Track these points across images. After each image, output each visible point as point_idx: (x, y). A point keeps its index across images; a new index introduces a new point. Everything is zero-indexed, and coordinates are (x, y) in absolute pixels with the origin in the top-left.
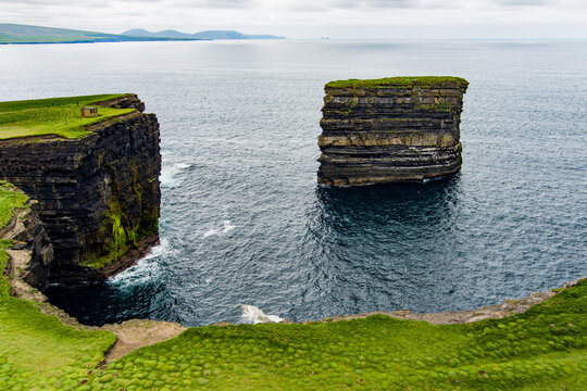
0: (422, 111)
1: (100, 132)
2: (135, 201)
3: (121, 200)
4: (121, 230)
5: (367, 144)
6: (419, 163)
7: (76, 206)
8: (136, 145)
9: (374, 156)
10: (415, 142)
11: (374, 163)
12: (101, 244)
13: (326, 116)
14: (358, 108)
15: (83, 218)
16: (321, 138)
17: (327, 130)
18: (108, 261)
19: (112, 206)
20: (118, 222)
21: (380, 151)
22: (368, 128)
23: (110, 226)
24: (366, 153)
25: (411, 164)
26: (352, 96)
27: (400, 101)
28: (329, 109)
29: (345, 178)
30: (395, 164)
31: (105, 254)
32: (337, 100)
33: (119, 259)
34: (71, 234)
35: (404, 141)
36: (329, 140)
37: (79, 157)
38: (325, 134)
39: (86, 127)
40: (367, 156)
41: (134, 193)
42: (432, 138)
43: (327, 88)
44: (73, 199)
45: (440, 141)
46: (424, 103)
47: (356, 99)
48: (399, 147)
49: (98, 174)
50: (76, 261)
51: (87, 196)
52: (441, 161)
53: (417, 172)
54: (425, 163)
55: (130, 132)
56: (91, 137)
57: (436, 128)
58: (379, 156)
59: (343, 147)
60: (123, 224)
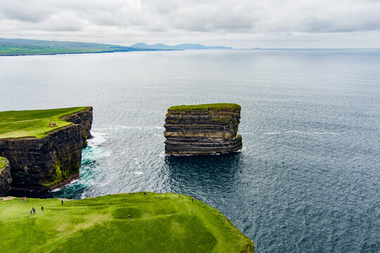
0: (214, 121)
1: (52, 135)
2: (68, 160)
3: (61, 160)
4: (60, 172)
5: (187, 136)
6: (214, 146)
7: (40, 162)
8: (69, 138)
9: (191, 141)
10: (211, 136)
11: (191, 145)
12: (51, 177)
13: (167, 123)
14: (182, 119)
15: (43, 167)
16: (165, 133)
17: (168, 129)
18: (53, 183)
19: (56, 162)
20: (59, 168)
21: (194, 139)
22: (187, 129)
23: (55, 170)
24: (187, 140)
25: (210, 146)
26: (179, 114)
27: (202, 116)
28: (168, 120)
29: (177, 151)
30: (201, 146)
31: (53, 181)
32: (172, 116)
33: (58, 183)
34: (38, 173)
35: (205, 135)
36: (169, 134)
37: (41, 145)
38: (167, 130)
39: (46, 133)
40: (188, 141)
41: (67, 157)
42: (220, 134)
43: (169, 110)
44: (39, 160)
45: (224, 136)
46: (215, 118)
47: (181, 116)
48: (203, 138)
49: (50, 150)
50: (40, 183)
51: (45, 159)
52: (226, 145)
53: (213, 150)
54: (217, 146)
55: (67, 133)
56: (46, 137)
57: (222, 129)
58: (193, 141)
59: (176, 137)
60: (61, 169)
